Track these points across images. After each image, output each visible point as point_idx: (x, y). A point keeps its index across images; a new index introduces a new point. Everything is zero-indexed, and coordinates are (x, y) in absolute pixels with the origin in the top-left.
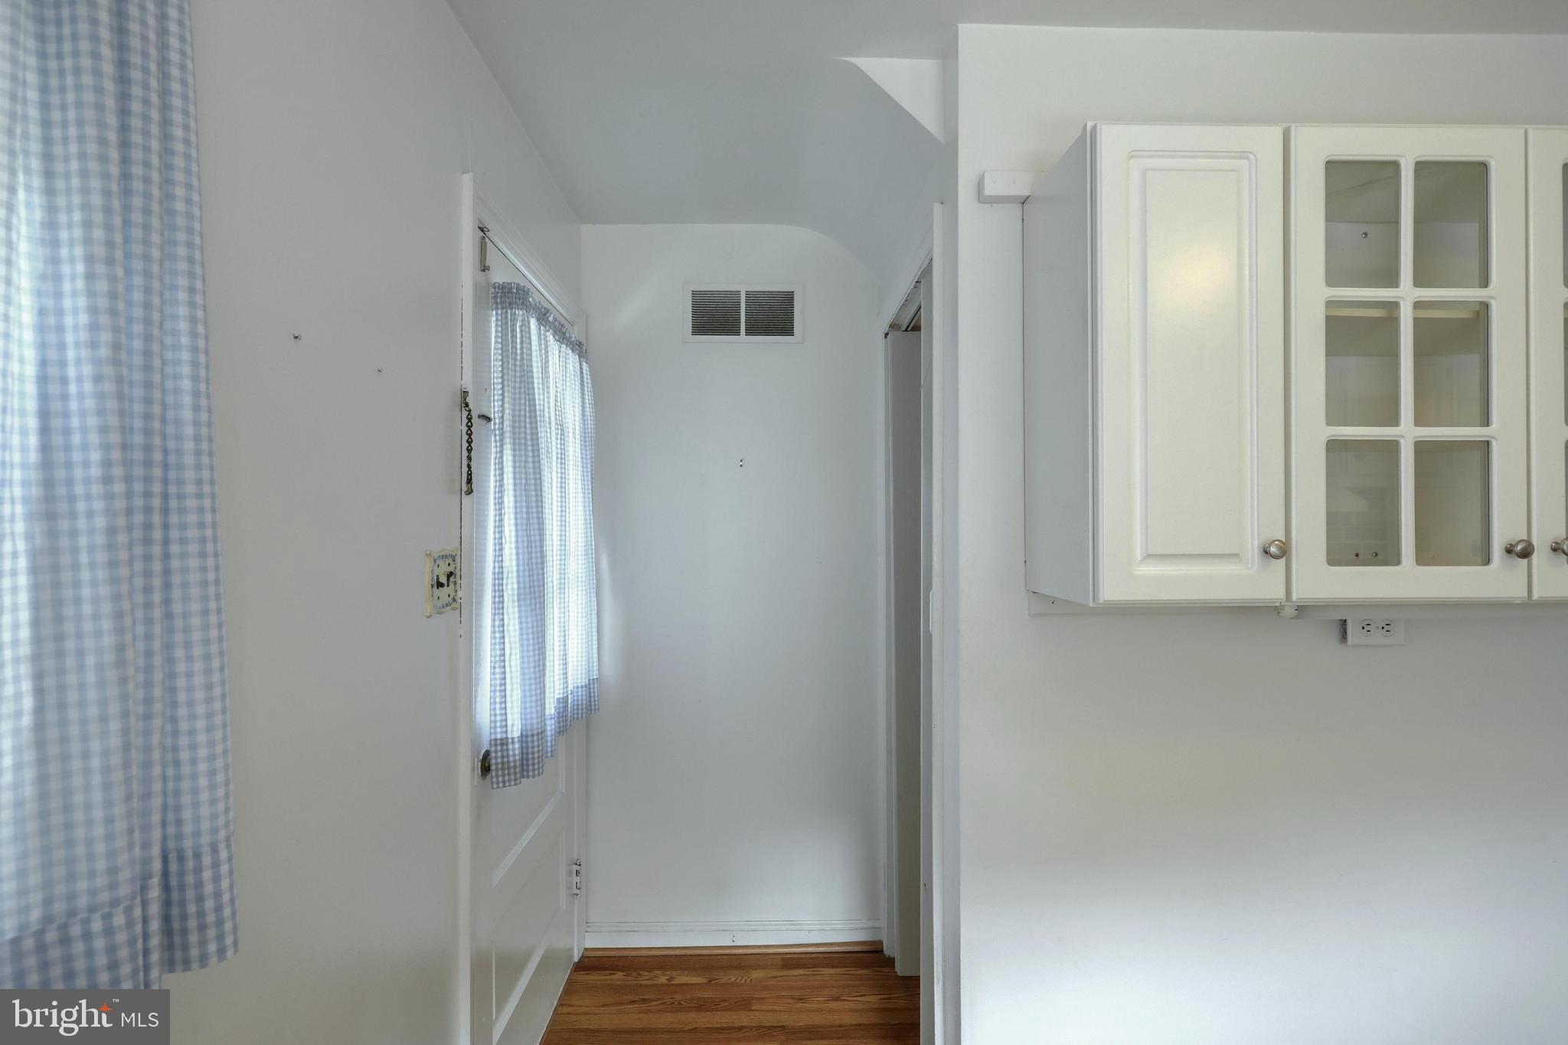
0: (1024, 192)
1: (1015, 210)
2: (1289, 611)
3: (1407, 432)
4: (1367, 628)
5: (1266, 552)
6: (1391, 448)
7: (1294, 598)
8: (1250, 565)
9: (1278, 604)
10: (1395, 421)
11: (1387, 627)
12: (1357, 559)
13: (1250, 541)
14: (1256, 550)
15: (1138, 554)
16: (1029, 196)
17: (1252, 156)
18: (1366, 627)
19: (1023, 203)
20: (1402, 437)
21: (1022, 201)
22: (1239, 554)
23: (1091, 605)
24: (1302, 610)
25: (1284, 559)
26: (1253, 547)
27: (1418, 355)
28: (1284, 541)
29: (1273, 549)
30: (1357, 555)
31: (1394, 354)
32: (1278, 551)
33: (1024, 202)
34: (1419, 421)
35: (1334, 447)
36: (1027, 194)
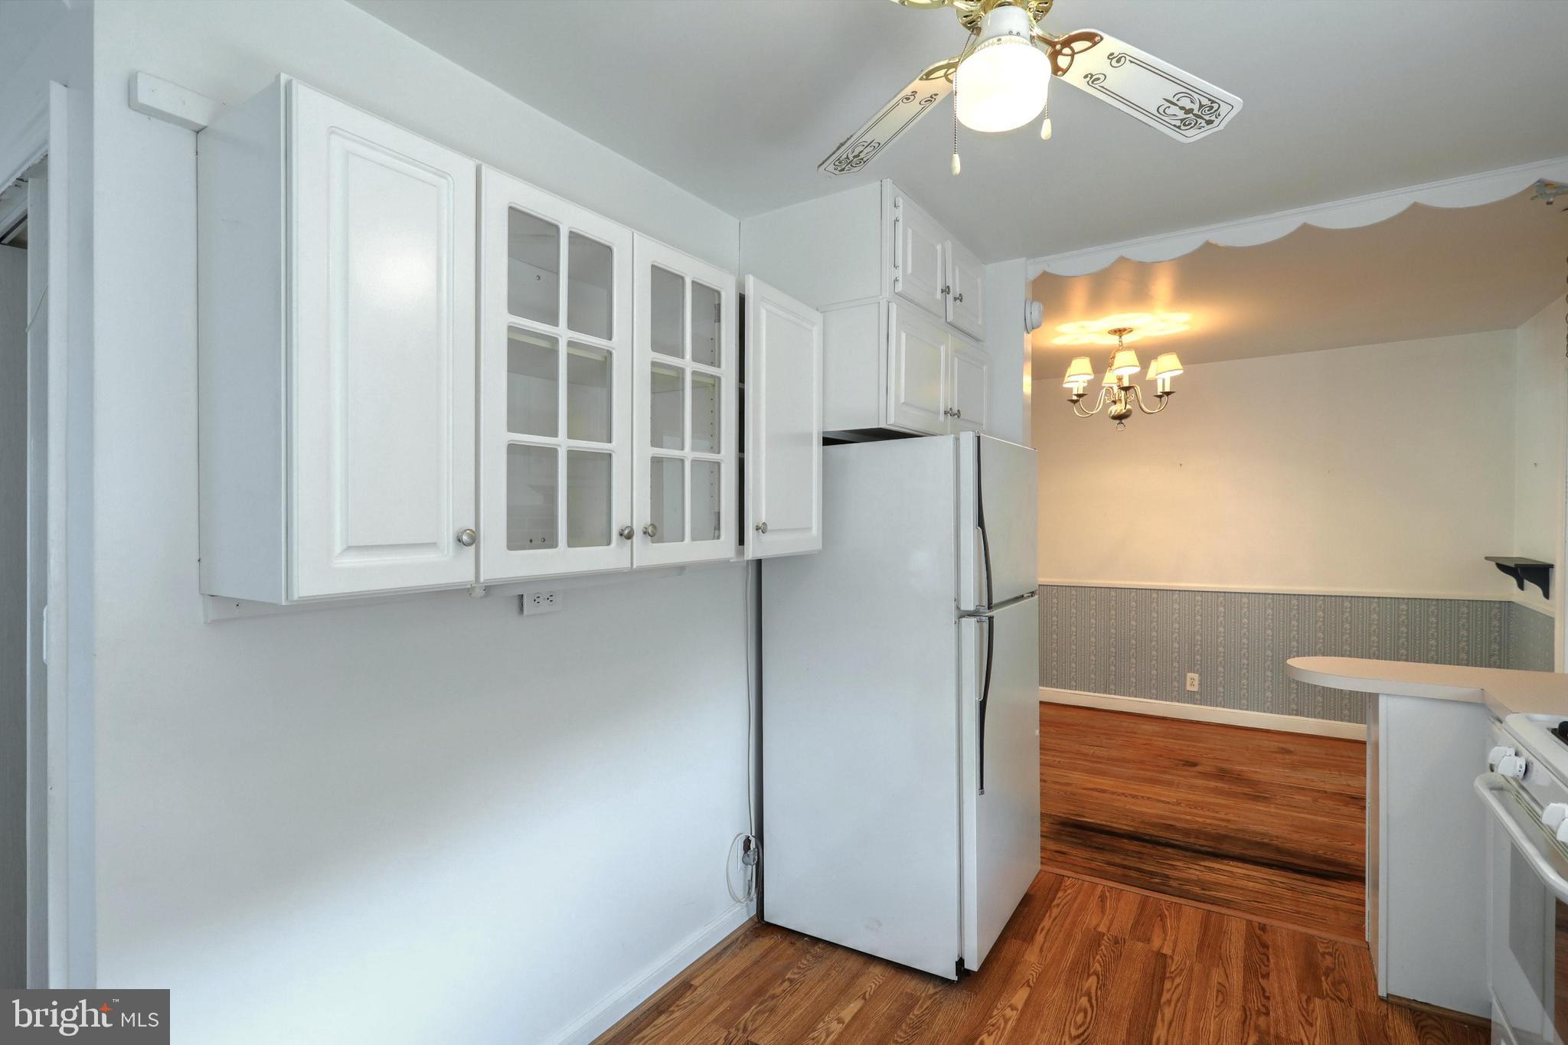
0: (202, 121)
1: (187, 140)
2: (479, 592)
3: (563, 443)
4: (538, 600)
5: (459, 540)
6: (552, 453)
7: (482, 580)
8: (446, 552)
9: (469, 586)
10: (554, 433)
11: (550, 598)
12: (531, 544)
13: (445, 534)
14: (451, 539)
15: (338, 548)
16: (206, 127)
17: (450, 178)
18: (536, 600)
19: (198, 133)
20: (559, 446)
21: (197, 129)
22: (435, 544)
23: (284, 603)
24: (489, 589)
25: (474, 546)
26: (448, 538)
27: (571, 383)
28: (474, 530)
29: (465, 538)
30: (531, 541)
31: (555, 378)
32: (468, 539)
33: (199, 131)
34: (570, 436)
35: (513, 449)
36: (205, 124)
